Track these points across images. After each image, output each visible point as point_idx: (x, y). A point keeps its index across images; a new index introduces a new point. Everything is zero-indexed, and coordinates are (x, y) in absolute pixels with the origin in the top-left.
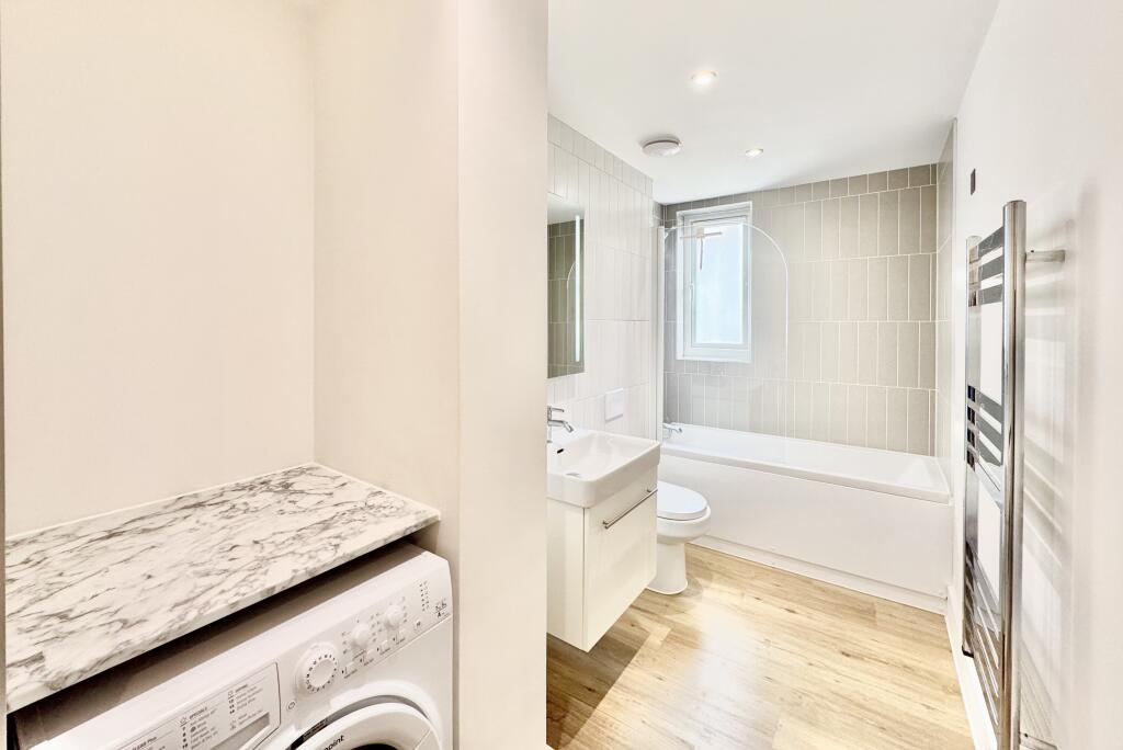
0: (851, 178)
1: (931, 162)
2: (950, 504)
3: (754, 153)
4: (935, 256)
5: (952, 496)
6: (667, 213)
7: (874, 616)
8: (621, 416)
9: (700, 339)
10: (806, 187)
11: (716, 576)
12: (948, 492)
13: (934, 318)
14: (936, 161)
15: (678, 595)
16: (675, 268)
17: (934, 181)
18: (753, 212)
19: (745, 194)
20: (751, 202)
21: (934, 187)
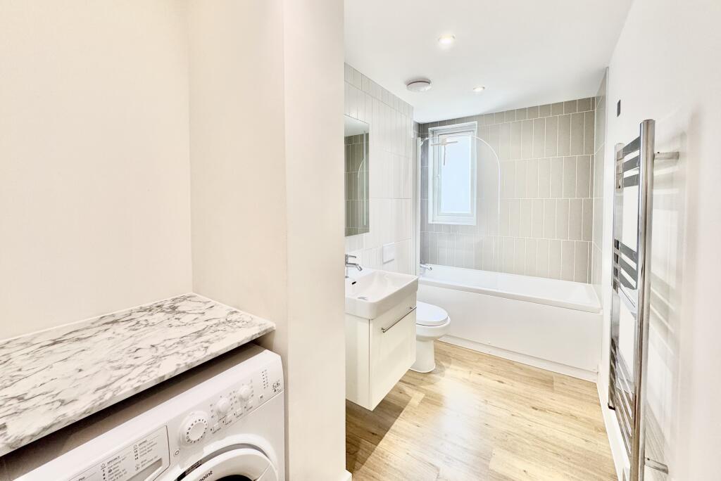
0: (541, 106)
1: (592, 96)
2: (600, 314)
3: (479, 90)
5: (603, 309)
7: (552, 384)
8: (393, 260)
9: (444, 211)
10: (512, 112)
11: (454, 361)
12: (600, 307)
13: (592, 196)
14: (595, 95)
15: (430, 373)
16: (427, 165)
17: (593, 108)
18: (478, 128)
19: (472, 117)
20: (476, 122)
21: (594, 112)
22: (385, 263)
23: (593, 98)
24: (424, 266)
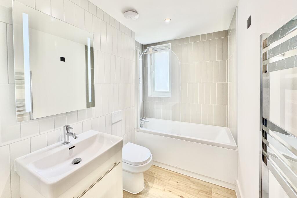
0: (201, 35)
1: (226, 29)
2: (237, 150)
3: (168, 21)
4: (227, 61)
5: (237, 147)
6: (144, 47)
7: (212, 193)
8: (121, 120)
9: (156, 90)
10: (187, 39)
11: (156, 180)
12: (236, 146)
13: (228, 82)
14: (227, 29)
15: (139, 194)
16: (147, 66)
17: (227, 36)
18: (171, 47)
19: (168, 41)
20: (170, 44)
21: (227, 37)
22: (113, 124)
23: (227, 30)
24: (145, 120)
